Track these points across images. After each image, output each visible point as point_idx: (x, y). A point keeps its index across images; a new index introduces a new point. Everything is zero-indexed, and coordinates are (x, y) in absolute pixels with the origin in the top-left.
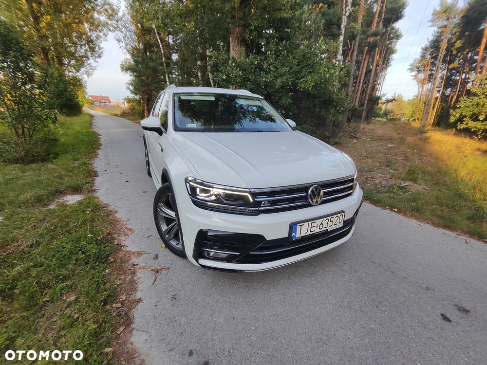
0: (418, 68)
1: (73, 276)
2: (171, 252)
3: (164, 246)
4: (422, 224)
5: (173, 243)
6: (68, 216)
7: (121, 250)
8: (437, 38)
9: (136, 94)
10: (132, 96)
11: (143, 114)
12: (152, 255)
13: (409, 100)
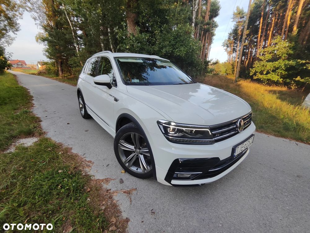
0: (227, 45)
1: (60, 209)
2: (131, 176)
3: (123, 171)
4: (269, 136)
5: (134, 169)
6: (32, 157)
7: (91, 180)
8: (236, 28)
9: (51, 58)
10: (47, 60)
11: (58, 73)
12: (118, 180)
13: (222, 63)
